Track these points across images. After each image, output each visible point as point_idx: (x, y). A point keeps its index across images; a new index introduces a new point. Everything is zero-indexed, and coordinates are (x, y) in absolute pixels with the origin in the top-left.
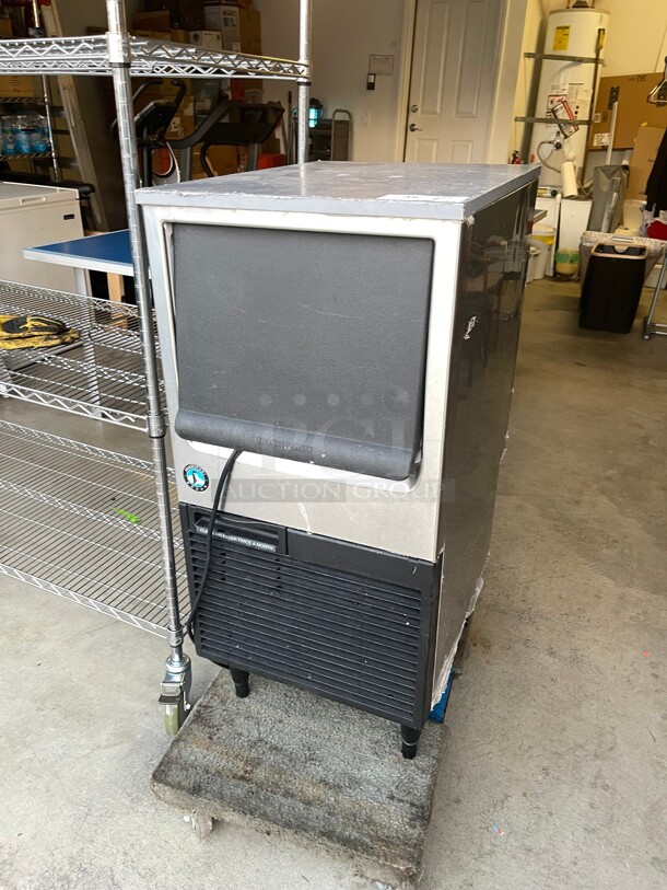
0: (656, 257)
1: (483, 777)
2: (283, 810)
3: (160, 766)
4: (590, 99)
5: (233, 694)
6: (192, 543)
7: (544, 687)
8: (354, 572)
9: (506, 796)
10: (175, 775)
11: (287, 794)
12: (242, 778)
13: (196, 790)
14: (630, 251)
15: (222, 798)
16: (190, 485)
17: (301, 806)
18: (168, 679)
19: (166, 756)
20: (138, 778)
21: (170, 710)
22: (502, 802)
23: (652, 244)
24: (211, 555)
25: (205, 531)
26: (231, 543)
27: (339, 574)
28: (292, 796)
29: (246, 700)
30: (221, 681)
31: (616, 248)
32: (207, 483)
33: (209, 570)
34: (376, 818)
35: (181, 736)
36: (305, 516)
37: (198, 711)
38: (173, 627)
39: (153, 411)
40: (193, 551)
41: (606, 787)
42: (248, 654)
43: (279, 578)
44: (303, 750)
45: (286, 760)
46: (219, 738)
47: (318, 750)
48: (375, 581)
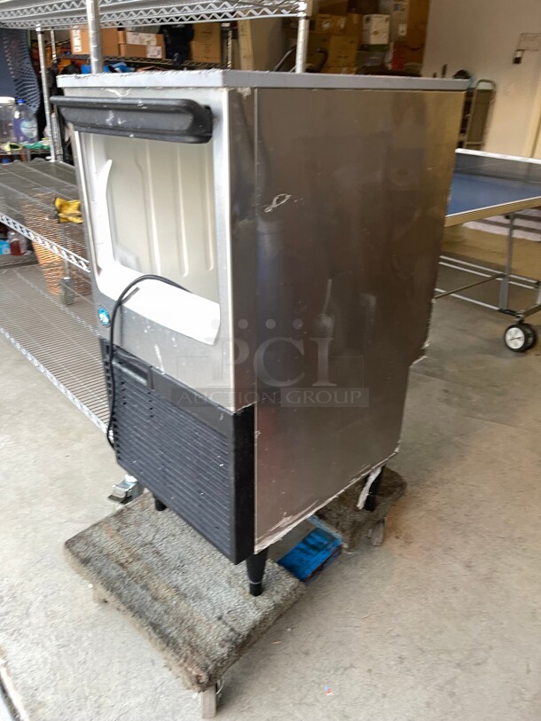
1: (340, 643)
2: (135, 596)
5: (152, 506)
11: (145, 587)
12: (122, 565)
13: (86, 562)
16: (101, 321)
17: (149, 598)
18: (123, 485)
19: (82, 532)
26: (125, 374)
28: (148, 589)
32: (110, 322)
34: (198, 629)
35: (100, 522)
36: (159, 357)
37: (122, 510)
43: (151, 409)
44: (176, 560)
45: (160, 564)
46: (124, 532)
47: (188, 564)
48: (201, 422)
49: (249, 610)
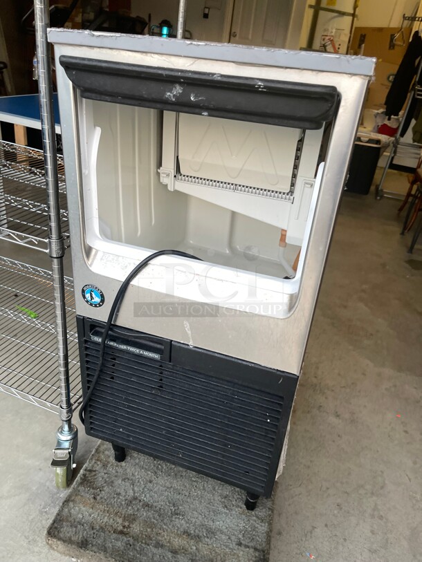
0: (386, 146)
1: (296, 513)
2: (155, 559)
3: (53, 524)
4: (347, 40)
5: (112, 459)
6: (86, 348)
7: (333, 441)
9: (314, 528)
10: (66, 531)
11: (159, 545)
12: (121, 533)
13: (84, 544)
14: (370, 141)
15: (105, 551)
16: (87, 302)
17: (170, 555)
18: (59, 446)
19: (58, 514)
20: (34, 524)
21: (60, 471)
22: (311, 533)
23: (384, 138)
24: (103, 359)
25: (99, 340)
26: (122, 351)
27: (214, 379)
28: (162, 546)
29: (123, 464)
30: (102, 448)
31: (362, 138)
32: (103, 301)
33: (101, 371)
35: (70, 496)
36: (189, 332)
37: (84, 475)
38: (64, 406)
40: (87, 355)
41: (381, 517)
42: (129, 436)
43: (161, 380)
44: (169, 506)
45: (156, 515)
46: (101, 498)
47: (182, 505)
48: (244, 386)
49: (257, 525)
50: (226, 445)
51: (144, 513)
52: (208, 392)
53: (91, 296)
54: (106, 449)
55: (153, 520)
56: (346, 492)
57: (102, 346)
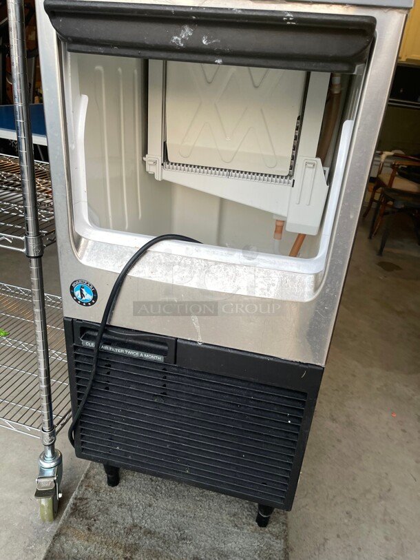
5: (104, 484)
6: (76, 356)
7: (334, 446)
8: (243, 378)
9: (326, 540)
16: (77, 300)
18: (42, 475)
19: (49, 551)
22: (324, 545)
24: (96, 366)
25: (92, 345)
26: (118, 355)
27: (226, 380)
29: (117, 488)
30: (92, 472)
32: (95, 298)
33: (94, 381)
35: (61, 529)
37: (75, 504)
38: (47, 428)
39: (31, 231)
40: (77, 364)
41: (392, 522)
42: (127, 454)
43: (165, 386)
44: (174, 531)
45: (160, 543)
46: (97, 528)
47: (187, 528)
48: (261, 384)
49: (272, 543)
50: (240, 454)
51: (147, 542)
52: (218, 395)
53: (82, 293)
54: (97, 474)
55: (157, 548)
56: (354, 499)
57: (96, 351)
